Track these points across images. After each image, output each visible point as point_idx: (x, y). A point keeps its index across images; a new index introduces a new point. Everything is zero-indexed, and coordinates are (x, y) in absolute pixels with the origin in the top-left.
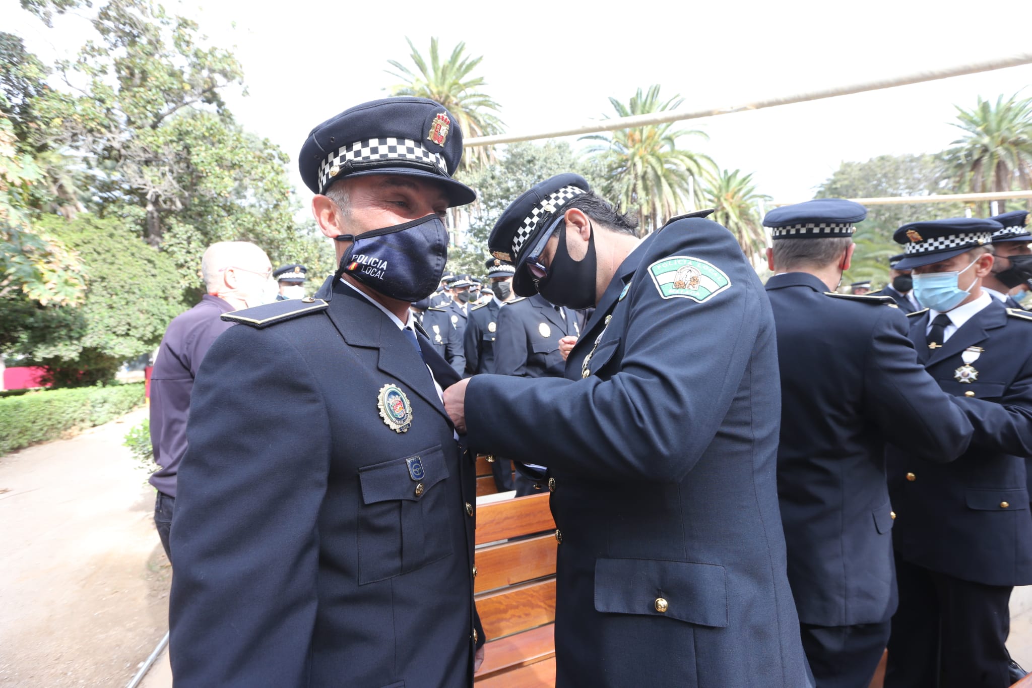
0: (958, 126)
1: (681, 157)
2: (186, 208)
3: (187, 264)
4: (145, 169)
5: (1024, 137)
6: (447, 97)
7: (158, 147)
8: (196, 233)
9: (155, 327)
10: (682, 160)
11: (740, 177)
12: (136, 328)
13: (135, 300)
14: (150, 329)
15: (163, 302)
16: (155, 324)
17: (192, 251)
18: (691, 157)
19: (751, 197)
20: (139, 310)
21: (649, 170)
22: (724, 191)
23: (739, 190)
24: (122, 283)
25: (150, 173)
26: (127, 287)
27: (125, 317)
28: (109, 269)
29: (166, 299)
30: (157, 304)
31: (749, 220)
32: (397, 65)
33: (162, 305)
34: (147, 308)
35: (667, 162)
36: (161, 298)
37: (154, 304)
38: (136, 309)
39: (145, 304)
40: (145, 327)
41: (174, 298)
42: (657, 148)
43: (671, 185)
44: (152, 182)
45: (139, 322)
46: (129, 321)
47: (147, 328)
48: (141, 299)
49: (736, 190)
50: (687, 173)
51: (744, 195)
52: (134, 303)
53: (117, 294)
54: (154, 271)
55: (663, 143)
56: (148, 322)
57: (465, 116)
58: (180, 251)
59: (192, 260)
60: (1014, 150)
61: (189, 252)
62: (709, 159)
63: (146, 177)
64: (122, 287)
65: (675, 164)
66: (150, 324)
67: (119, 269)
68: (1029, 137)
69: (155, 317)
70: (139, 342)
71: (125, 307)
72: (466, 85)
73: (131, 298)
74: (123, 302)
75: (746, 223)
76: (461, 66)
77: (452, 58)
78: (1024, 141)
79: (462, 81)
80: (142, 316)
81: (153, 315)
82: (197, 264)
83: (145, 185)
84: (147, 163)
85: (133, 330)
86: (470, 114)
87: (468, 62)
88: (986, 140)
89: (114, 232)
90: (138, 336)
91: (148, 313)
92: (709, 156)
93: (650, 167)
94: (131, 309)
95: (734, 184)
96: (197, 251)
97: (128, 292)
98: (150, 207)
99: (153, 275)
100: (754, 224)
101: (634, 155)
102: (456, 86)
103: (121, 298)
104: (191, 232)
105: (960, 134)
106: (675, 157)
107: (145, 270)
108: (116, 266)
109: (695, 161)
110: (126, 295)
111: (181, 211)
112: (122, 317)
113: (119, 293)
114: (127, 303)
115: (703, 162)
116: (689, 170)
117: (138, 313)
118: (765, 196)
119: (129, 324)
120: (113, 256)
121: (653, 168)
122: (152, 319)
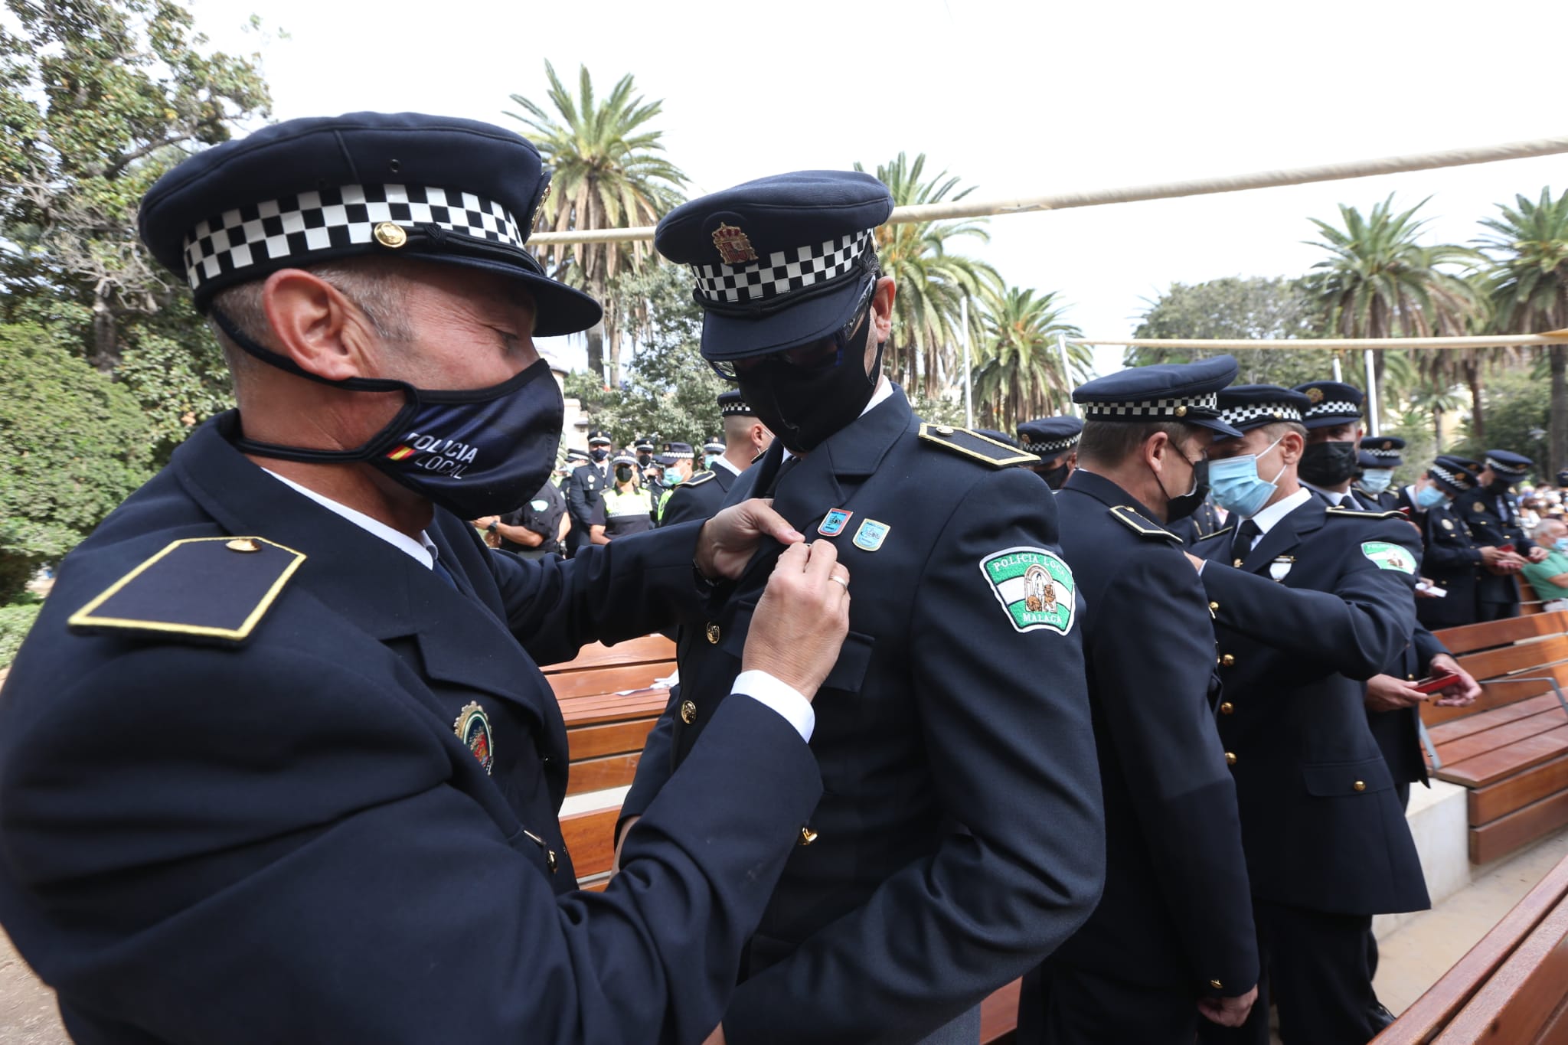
0: (1322, 246)
1: (952, 266)
2: (165, 312)
3: (163, 403)
4: (94, 245)
5: (1406, 263)
6: (604, 159)
7: (119, 210)
8: (182, 352)
9: (101, 506)
10: (953, 271)
11: (1034, 299)
12: (65, 506)
13: (67, 460)
14: (93, 508)
15: (118, 464)
16: (101, 500)
17: (175, 381)
18: (965, 267)
19: (1050, 329)
20: (72, 477)
21: (906, 283)
22: (1012, 318)
23: (1034, 318)
24: (42, 432)
25: (100, 254)
26: (50, 440)
27: (46, 488)
28: (20, 407)
29: (123, 458)
30: (107, 467)
31: (1047, 361)
32: (526, 104)
33: (115, 469)
34: (88, 473)
35: (932, 273)
36: (113, 456)
37: (101, 467)
38: (68, 474)
39: (84, 467)
40: (83, 506)
41: (138, 457)
42: (917, 252)
43: (936, 308)
44: (105, 265)
45: (71, 497)
46: (54, 494)
47: (87, 508)
48: (78, 459)
49: (1029, 317)
50: (960, 291)
51: (1041, 326)
52: (64, 465)
53: (32, 450)
54: (103, 412)
55: (925, 244)
56: (88, 497)
57: (631, 190)
58: (151, 381)
59: (173, 396)
60: (1393, 279)
61: (167, 383)
62: (992, 270)
63: (95, 256)
64: (42, 438)
65: (943, 276)
66: (92, 501)
67: (38, 408)
68: (1412, 263)
69: (102, 488)
70: (72, 531)
71: (48, 471)
72: (634, 143)
73: (60, 456)
74: (43, 464)
75: (1043, 366)
76: (627, 112)
77: (613, 98)
78: (1405, 269)
79: (625, 138)
80: (77, 487)
81: (98, 485)
82: (182, 402)
83: (92, 269)
84: (97, 233)
85: (60, 510)
86: (638, 187)
87: (637, 108)
88: (1358, 264)
89: (34, 347)
90: (68, 520)
91: (89, 483)
92: (993, 266)
93: (906, 279)
94: (58, 475)
95: (1027, 308)
96: (182, 382)
97: (52, 447)
98: (100, 307)
99: (101, 418)
100: (1054, 367)
102: (617, 144)
103: (39, 456)
104: (172, 351)
105: (1325, 255)
106: (943, 267)
107: (87, 410)
108: (33, 403)
109: (971, 273)
110: (48, 453)
111: (156, 314)
112: (39, 488)
113: (36, 448)
114: (51, 465)
115: (983, 276)
116: (962, 285)
117: (71, 482)
118: (1070, 327)
119: (53, 500)
120: (28, 386)
121: (911, 280)
122: (97, 491)
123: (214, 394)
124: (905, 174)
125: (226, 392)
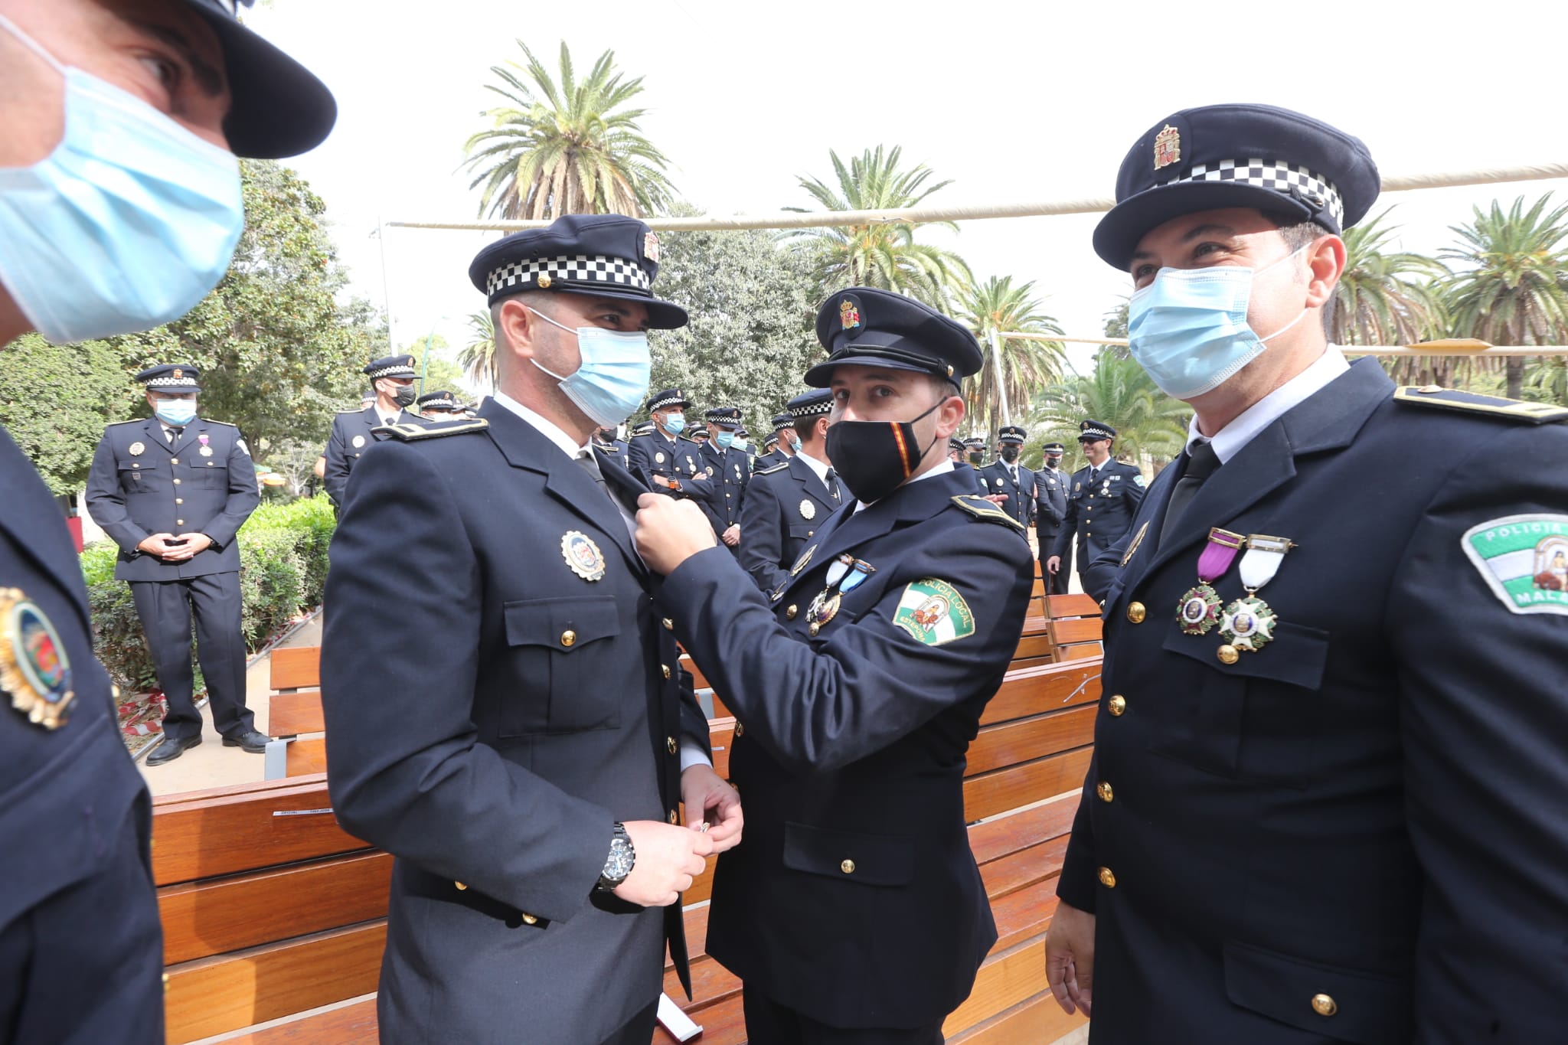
1: (921, 255)
3: (143, 362)
6: (583, 136)
9: (83, 455)
10: (921, 261)
11: (1013, 289)
12: (48, 454)
13: (49, 410)
14: (74, 457)
15: (99, 416)
16: (82, 450)
17: (154, 340)
18: (934, 257)
19: (1027, 320)
20: (55, 427)
21: (876, 270)
22: (989, 307)
23: (1011, 308)
24: (28, 383)
26: (35, 391)
27: (30, 436)
28: (7, 359)
29: (103, 411)
30: (87, 419)
32: (508, 77)
33: (96, 421)
34: (71, 424)
35: (901, 261)
36: (94, 409)
37: (82, 418)
38: (51, 424)
39: (66, 418)
40: (64, 454)
41: (118, 413)
42: (889, 239)
45: (55, 447)
46: (37, 442)
47: (68, 456)
48: (61, 410)
49: (1007, 307)
50: (928, 280)
51: (1018, 316)
52: (47, 416)
53: (17, 400)
54: (86, 368)
55: (896, 233)
56: (70, 446)
57: (609, 167)
59: (152, 355)
62: (961, 262)
64: (28, 389)
65: (912, 264)
66: (73, 450)
67: (23, 360)
69: (83, 439)
70: (54, 477)
71: (33, 420)
72: (612, 122)
73: (44, 407)
74: (28, 414)
76: (608, 89)
77: (593, 76)
79: (603, 117)
80: (59, 436)
81: (79, 436)
85: (42, 457)
86: (616, 164)
87: (618, 85)
90: (50, 467)
91: (72, 433)
92: (962, 257)
93: (877, 266)
94: (42, 425)
95: (1005, 298)
96: (162, 342)
97: (35, 398)
99: (82, 374)
101: (855, 247)
102: (596, 122)
103: (24, 406)
106: (913, 256)
107: (69, 365)
108: (18, 356)
109: (939, 263)
110: (33, 403)
112: (24, 436)
113: (22, 399)
114: (35, 415)
115: (950, 265)
116: (931, 274)
117: (53, 431)
119: (36, 448)
121: (881, 268)
122: (78, 442)
123: (192, 354)
124: (881, 162)
125: (205, 352)
